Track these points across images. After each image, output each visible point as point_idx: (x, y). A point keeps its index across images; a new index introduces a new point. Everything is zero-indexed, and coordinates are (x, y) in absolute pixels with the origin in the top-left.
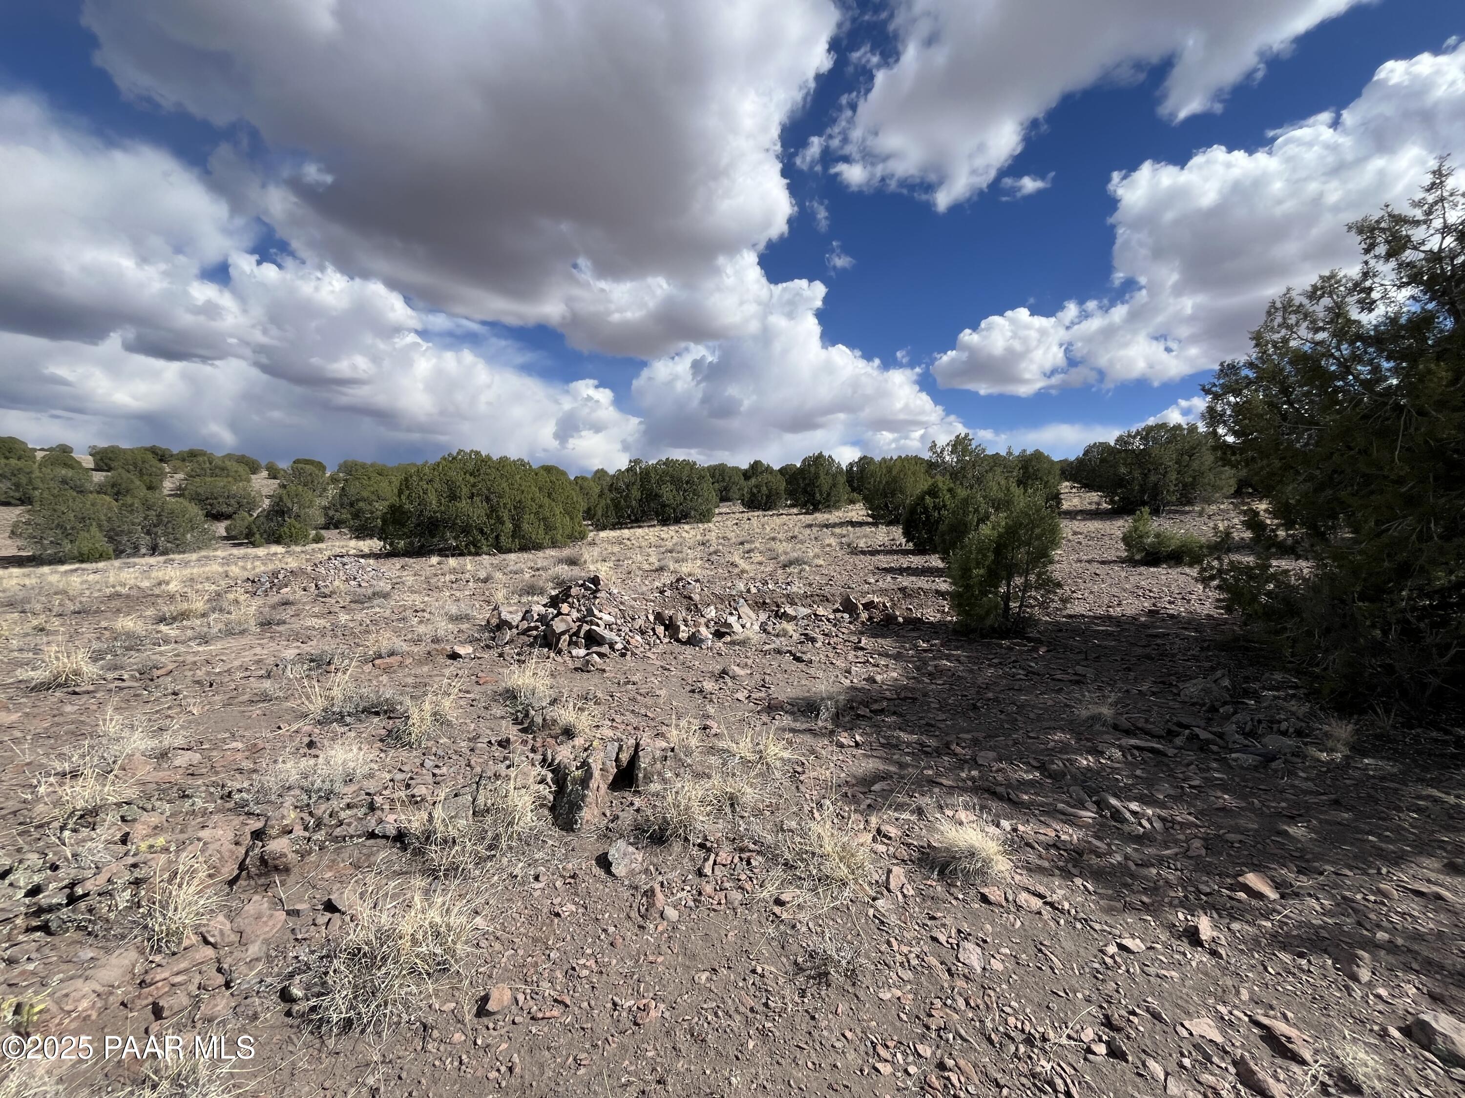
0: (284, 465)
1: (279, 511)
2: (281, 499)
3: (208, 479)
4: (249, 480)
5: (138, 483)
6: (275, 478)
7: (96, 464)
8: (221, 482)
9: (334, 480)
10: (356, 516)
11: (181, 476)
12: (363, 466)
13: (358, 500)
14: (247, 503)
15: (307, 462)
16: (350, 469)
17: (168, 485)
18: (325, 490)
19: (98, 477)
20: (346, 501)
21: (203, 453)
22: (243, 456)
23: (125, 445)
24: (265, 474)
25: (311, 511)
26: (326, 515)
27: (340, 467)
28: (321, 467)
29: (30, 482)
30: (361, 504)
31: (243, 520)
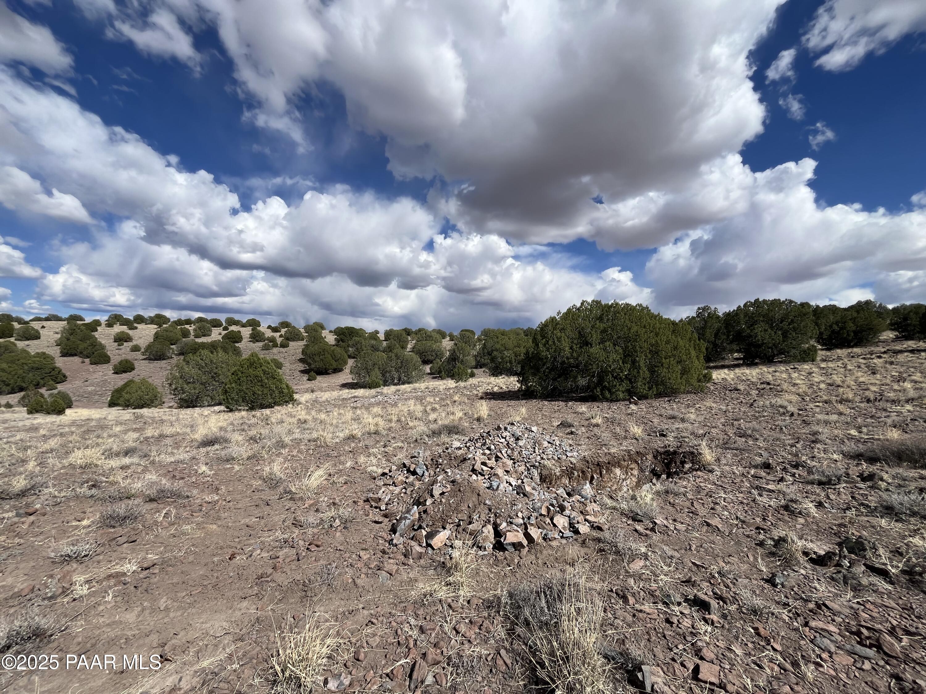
0: (456, 333)
1: (453, 358)
2: (454, 352)
3: (424, 342)
4: (441, 342)
5: (398, 346)
6: (453, 340)
7: (385, 338)
8: (429, 343)
9: (479, 340)
10: (493, 360)
11: (414, 342)
12: (493, 331)
13: (492, 351)
14: (439, 354)
15: (466, 331)
16: (486, 333)
17: (410, 346)
18: (475, 345)
19: (385, 343)
20: (486, 351)
21: (423, 329)
22: (439, 330)
23: (395, 328)
24: (448, 338)
25: (468, 358)
26: (476, 360)
27: (482, 332)
28: (473, 333)
29: (361, 348)
30: (495, 353)
31: (438, 363)
